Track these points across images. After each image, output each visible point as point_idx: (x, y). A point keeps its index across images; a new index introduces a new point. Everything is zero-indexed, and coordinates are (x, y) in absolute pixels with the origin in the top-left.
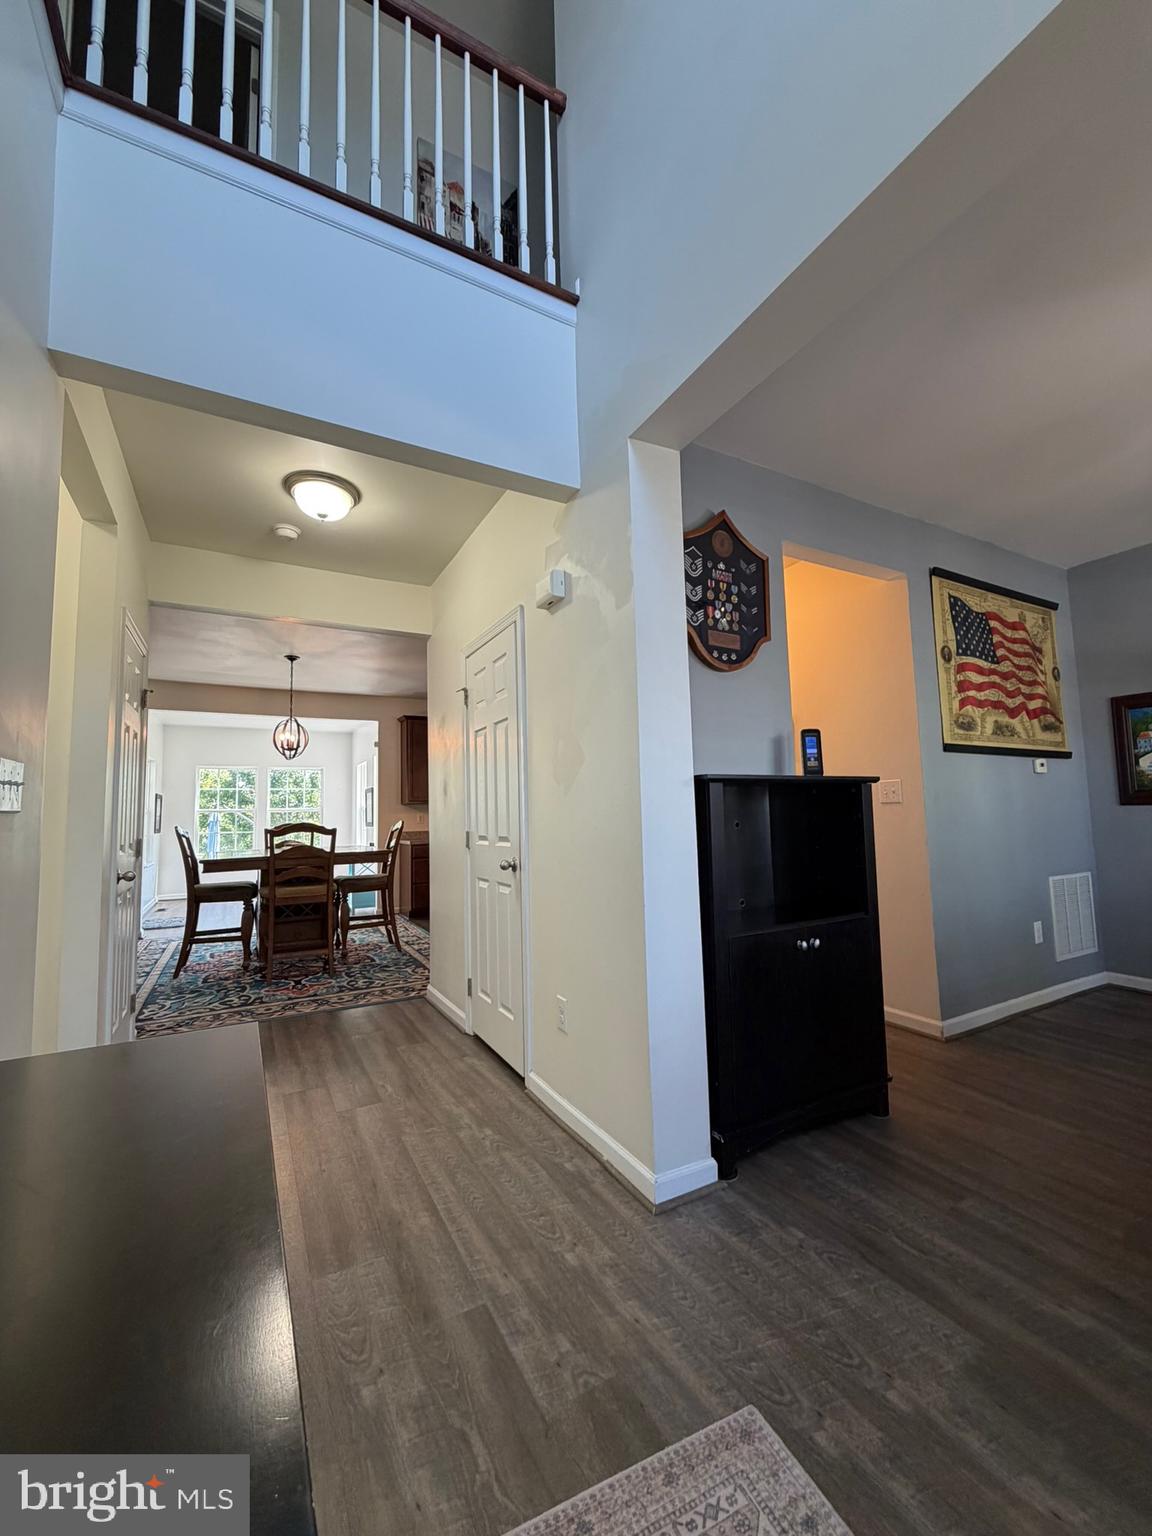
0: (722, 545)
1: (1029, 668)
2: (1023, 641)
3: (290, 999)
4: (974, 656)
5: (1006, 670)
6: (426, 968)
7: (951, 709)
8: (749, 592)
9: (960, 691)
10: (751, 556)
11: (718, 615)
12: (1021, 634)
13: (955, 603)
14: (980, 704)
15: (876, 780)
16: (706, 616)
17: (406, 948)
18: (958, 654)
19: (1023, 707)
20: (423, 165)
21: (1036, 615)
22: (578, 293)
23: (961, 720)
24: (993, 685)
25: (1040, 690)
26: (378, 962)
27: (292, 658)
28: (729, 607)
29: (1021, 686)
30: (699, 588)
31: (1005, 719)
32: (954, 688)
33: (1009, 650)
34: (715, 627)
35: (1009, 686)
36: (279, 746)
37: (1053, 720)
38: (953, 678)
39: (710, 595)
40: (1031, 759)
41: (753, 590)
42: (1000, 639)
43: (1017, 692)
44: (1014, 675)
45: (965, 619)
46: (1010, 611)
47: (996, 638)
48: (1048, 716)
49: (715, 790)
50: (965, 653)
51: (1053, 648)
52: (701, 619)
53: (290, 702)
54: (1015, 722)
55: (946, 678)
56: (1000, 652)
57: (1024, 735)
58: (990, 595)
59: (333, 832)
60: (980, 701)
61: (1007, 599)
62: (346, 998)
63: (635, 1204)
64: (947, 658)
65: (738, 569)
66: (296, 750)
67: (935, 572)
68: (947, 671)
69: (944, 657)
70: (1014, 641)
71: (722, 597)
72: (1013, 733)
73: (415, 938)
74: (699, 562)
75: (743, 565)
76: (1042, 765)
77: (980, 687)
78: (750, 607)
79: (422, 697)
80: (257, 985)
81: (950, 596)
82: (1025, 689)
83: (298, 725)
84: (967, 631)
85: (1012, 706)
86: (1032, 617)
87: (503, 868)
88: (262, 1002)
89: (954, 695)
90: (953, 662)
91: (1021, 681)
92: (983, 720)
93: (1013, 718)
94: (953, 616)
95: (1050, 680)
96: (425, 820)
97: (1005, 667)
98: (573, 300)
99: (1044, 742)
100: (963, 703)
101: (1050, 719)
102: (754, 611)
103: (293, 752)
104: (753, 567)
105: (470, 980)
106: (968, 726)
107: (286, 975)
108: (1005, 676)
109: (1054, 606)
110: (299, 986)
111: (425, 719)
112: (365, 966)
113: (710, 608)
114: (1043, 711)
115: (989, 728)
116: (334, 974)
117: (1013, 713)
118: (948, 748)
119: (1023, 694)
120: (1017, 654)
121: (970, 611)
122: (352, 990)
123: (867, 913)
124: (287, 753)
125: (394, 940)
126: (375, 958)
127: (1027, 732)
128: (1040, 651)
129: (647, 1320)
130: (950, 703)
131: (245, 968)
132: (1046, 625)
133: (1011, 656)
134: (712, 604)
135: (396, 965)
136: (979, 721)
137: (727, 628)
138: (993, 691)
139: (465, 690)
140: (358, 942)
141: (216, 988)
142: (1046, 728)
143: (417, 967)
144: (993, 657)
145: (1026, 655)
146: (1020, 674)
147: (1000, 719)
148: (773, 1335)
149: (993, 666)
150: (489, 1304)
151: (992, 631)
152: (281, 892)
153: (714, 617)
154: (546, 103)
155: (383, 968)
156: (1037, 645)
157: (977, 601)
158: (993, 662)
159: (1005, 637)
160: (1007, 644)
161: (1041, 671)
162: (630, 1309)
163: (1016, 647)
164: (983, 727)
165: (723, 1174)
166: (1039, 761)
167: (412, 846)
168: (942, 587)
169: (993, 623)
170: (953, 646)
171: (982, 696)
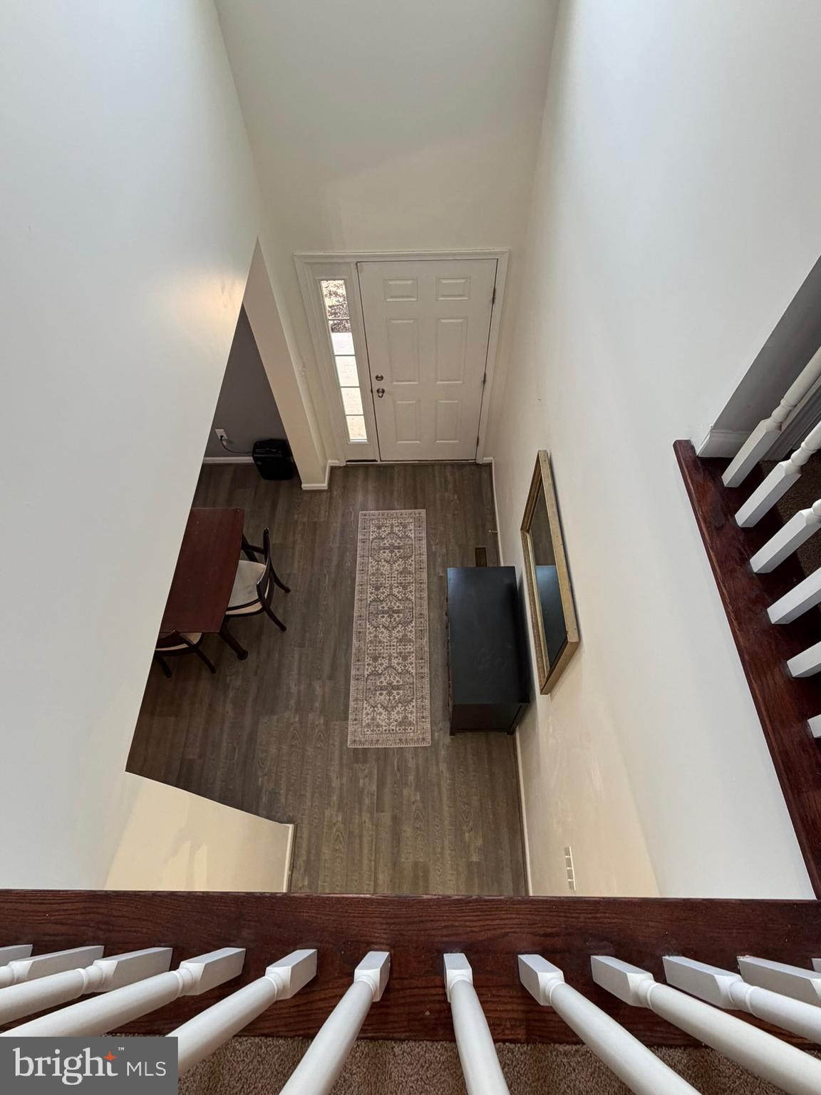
129: (333, 776)
148: (306, 751)
162: (336, 783)
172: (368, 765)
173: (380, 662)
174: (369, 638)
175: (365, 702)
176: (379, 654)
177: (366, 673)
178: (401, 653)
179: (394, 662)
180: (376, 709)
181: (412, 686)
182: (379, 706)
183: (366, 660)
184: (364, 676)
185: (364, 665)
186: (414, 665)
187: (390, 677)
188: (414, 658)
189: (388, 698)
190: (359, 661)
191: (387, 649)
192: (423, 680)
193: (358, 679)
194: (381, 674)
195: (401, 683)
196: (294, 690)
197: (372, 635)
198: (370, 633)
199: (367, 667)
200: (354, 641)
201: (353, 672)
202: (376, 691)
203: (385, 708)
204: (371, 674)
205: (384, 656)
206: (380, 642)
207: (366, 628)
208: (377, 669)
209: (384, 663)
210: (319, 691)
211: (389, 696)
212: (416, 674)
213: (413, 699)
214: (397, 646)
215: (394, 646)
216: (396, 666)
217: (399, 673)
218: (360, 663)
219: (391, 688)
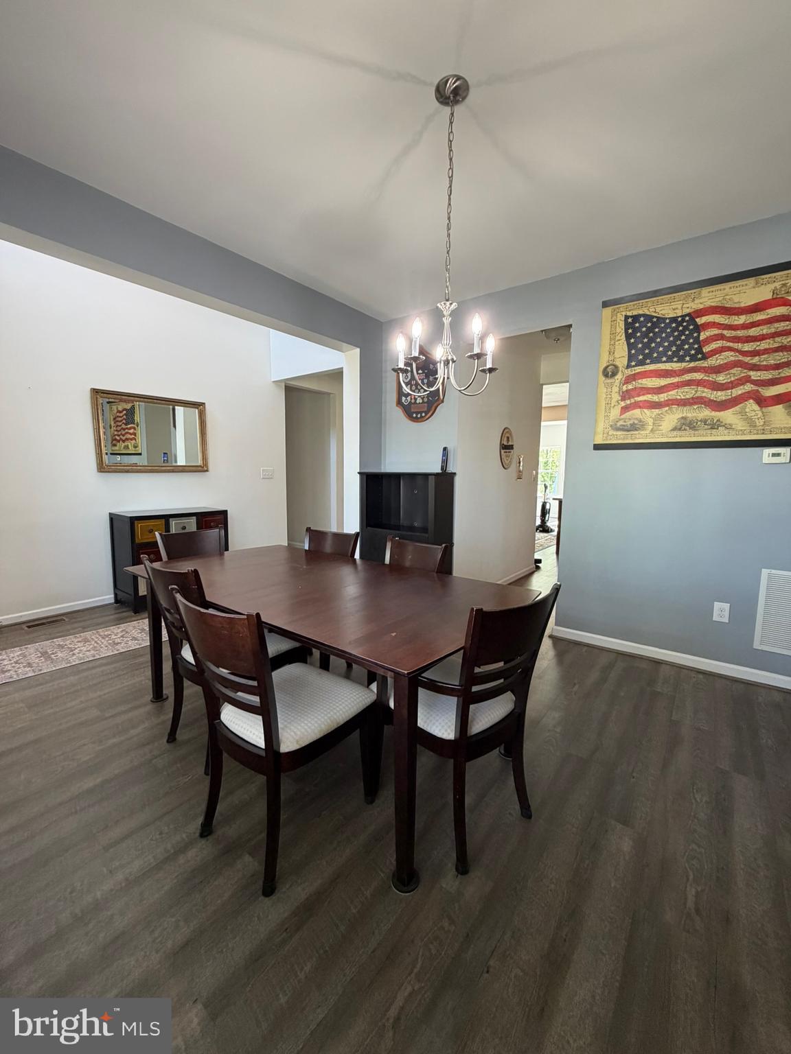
2: (778, 319)
4: (657, 361)
5: (720, 362)
7: (609, 416)
9: (623, 399)
12: (776, 311)
13: (634, 321)
19: (749, 396)
23: (622, 423)
24: (689, 383)
29: (751, 373)
31: (703, 414)
32: (616, 397)
33: (735, 339)
34: (415, 403)
35: (722, 378)
38: (616, 389)
40: (753, 450)
42: (719, 331)
44: (736, 365)
45: (650, 331)
46: (756, 292)
47: (707, 333)
50: (641, 363)
52: (409, 401)
54: (727, 414)
55: (605, 392)
56: (712, 346)
57: (740, 425)
58: (707, 290)
60: (658, 403)
61: (747, 281)
64: (611, 375)
65: (429, 370)
67: (606, 304)
68: (608, 386)
69: (607, 375)
72: (717, 424)
74: (409, 374)
76: (776, 455)
77: (660, 390)
81: (628, 317)
82: (760, 375)
84: (650, 342)
85: (725, 398)
89: (615, 404)
90: (619, 376)
92: (659, 419)
93: (721, 410)
94: (627, 335)
97: (716, 360)
100: (628, 408)
104: (437, 366)
106: (634, 427)
108: (716, 369)
115: (669, 425)
117: (723, 405)
118: (597, 447)
119: (758, 382)
120: (753, 339)
121: (662, 320)
127: (753, 420)
130: (606, 409)
136: (651, 421)
138: (686, 389)
144: (695, 355)
146: (757, 360)
147: (691, 415)
149: (694, 364)
151: (699, 328)
157: (677, 306)
158: (694, 360)
159: (729, 327)
164: (657, 425)
166: (769, 451)
168: (614, 314)
169: (700, 321)
170: (622, 362)
171: (663, 397)
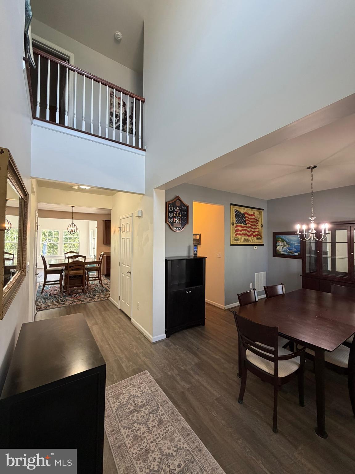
0: (178, 204)
1: (255, 225)
2: (254, 219)
3: (74, 300)
4: (240, 223)
5: (248, 226)
6: (109, 292)
7: (233, 236)
8: (184, 214)
9: (235, 232)
10: (185, 206)
11: (176, 219)
12: (254, 217)
13: (236, 211)
14: (241, 235)
15: (207, 257)
16: (173, 220)
17: (104, 286)
18: (236, 223)
19: (252, 234)
20: (111, 93)
21: (258, 212)
22: (146, 149)
23: (235, 239)
24: (245, 230)
25: (257, 230)
26: (97, 290)
27: (73, 207)
28: (179, 217)
29: (252, 229)
30: (172, 214)
31: (247, 238)
32: (234, 231)
33: (250, 221)
34: (175, 222)
35: (249, 230)
36: (69, 231)
37: (260, 237)
38: (234, 229)
39: (175, 215)
40: (253, 246)
41: (185, 213)
42: (248, 219)
43: (251, 231)
44: (250, 227)
45: (239, 215)
46: (251, 212)
47: (246, 219)
48: (259, 236)
49: (169, 262)
50: (238, 223)
51: (262, 220)
52: (172, 221)
53: (72, 215)
54: (250, 238)
55: (232, 229)
56: (247, 222)
57: (251, 241)
58: (246, 208)
59: (85, 257)
60: (241, 234)
61: (250, 209)
62: (89, 300)
63: (149, 343)
64: (233, 224)
65: (182, 208)
66: (74, 232)
67: (231, 204)
68: (233, 227)
69: (232, 224)
70: (251, 219)
71: (178, 215)
72: (249, 240)
73: (107, 283)
74: (172, 208)
75: (183, 207)
76: (256, 248)
77: (241, 231)
78: (184, 217)
79: (109, 215)
80: (65, 296)
81: (235, 210)
82: (253, 230)
83: (75, 225)
84: (238, 218)
85: (249, 234)
86: (257, 213)
87: (128, 273)
88: (66, 301)
89: (234, 233)
90: (234, 225)
91: (252, 228)
92: (241, 238)
93: (249, 237)
94: (235, 214)
95: (260, 227)
96: (110, 249)
97: (248, 225)
98: (145, 150)
99: (257, 242)
100: (236, 235)
101: (259, 237)
102: (185, 218)
103: (73, 233)
104: (185, 208)
105: (120, 297)
106: (237, 240)
107: (72, 293)
108: (248, 227)
109: (263, 210)
110: (76, 297)
111: (110, 221)
112: (93, 291)
113: (174, 218)
114: (257, 235)
115: (243, 240)
116: (85, 293)
117: (249, 236)
118: (231, 245)
119: (253, 231)
120: (251, 222)
121: (240, 213)
122: (90, 298)
123: (203, 285)
124: (71, 233)
125: (101, 283)
126: (96, 288)
127: (253, 240)
128: (258, 221)
129: (146, 359)
130: (232, 234)
131: (61, 291)
132: (260, 214)
133: (250, 223)
134: (175, 217)
135: (101, 290)
136: (240, 238)
137: (178, 222)
138: (244, 231)
139: (120, 227)
140: (91, 284)
141: (53, 297)
142: (258, 239)
143: (107, 291)
144: (245, 223)
145: (254, 222)
146: (252, 227)
147: (245, 238)
148: (167, 361)
149: (245, 225)
150: (118, 358)
151: (245, 217)
152: (71, 272)
153: (175, 220)
154: (140, 101)
155: (98, 292)
156: (257, 219)
157: (242, 210)
158: (245, 224)
159: (249, 218)
160: (249, 220)
161: (258, 226)
162: (143, 358)
163: (252, 220)
164: (241, 240)
165: (167, 337)
166: (255, 247)
167: (106, 257)
168: (233, 208)
169: (246, 215)
170: (235, 222)
171: (241, 233)
172: (131, 370)
173: (156, 422)
174: (177, 436)
175: (150, 392)
176: (160, 428)
177: (161, 408)
178: (142, 440)
179: (143, 429)
180: (141, 393)
181: (120, 419)
182: (140, 395)
183: (167, 417)
184: (161, 405)
185: (166, 412)
186: (125, 436)
187: (141, 416)
188: (127, 442)
189: (136, 402)
190: (172, 413)
191: (156, 435)
192: (112, 429)
193: (164, 401)
194: (150, 414)
195: (130, 416)
196: (197, 377)
197: (177, 439)
198: (179, 440)
199: (163, 412)
200: (187, 425)
201: (171, 404)
202: (147, 402)
203: (134, 396)
204: (157, 410)
205: (155, 429)
206: (166, 438)
207: (186, 442)
208: (155, 415)
209: (152, 423)
210: (183, 383)
211: (135, 404)
212: (120, 430)
213: (116, 411)
214: (148, 443)
215: (152, 442)
216: (140, 426)
217: (136, 422)
218: (170, 412)
219: (137, 409)
